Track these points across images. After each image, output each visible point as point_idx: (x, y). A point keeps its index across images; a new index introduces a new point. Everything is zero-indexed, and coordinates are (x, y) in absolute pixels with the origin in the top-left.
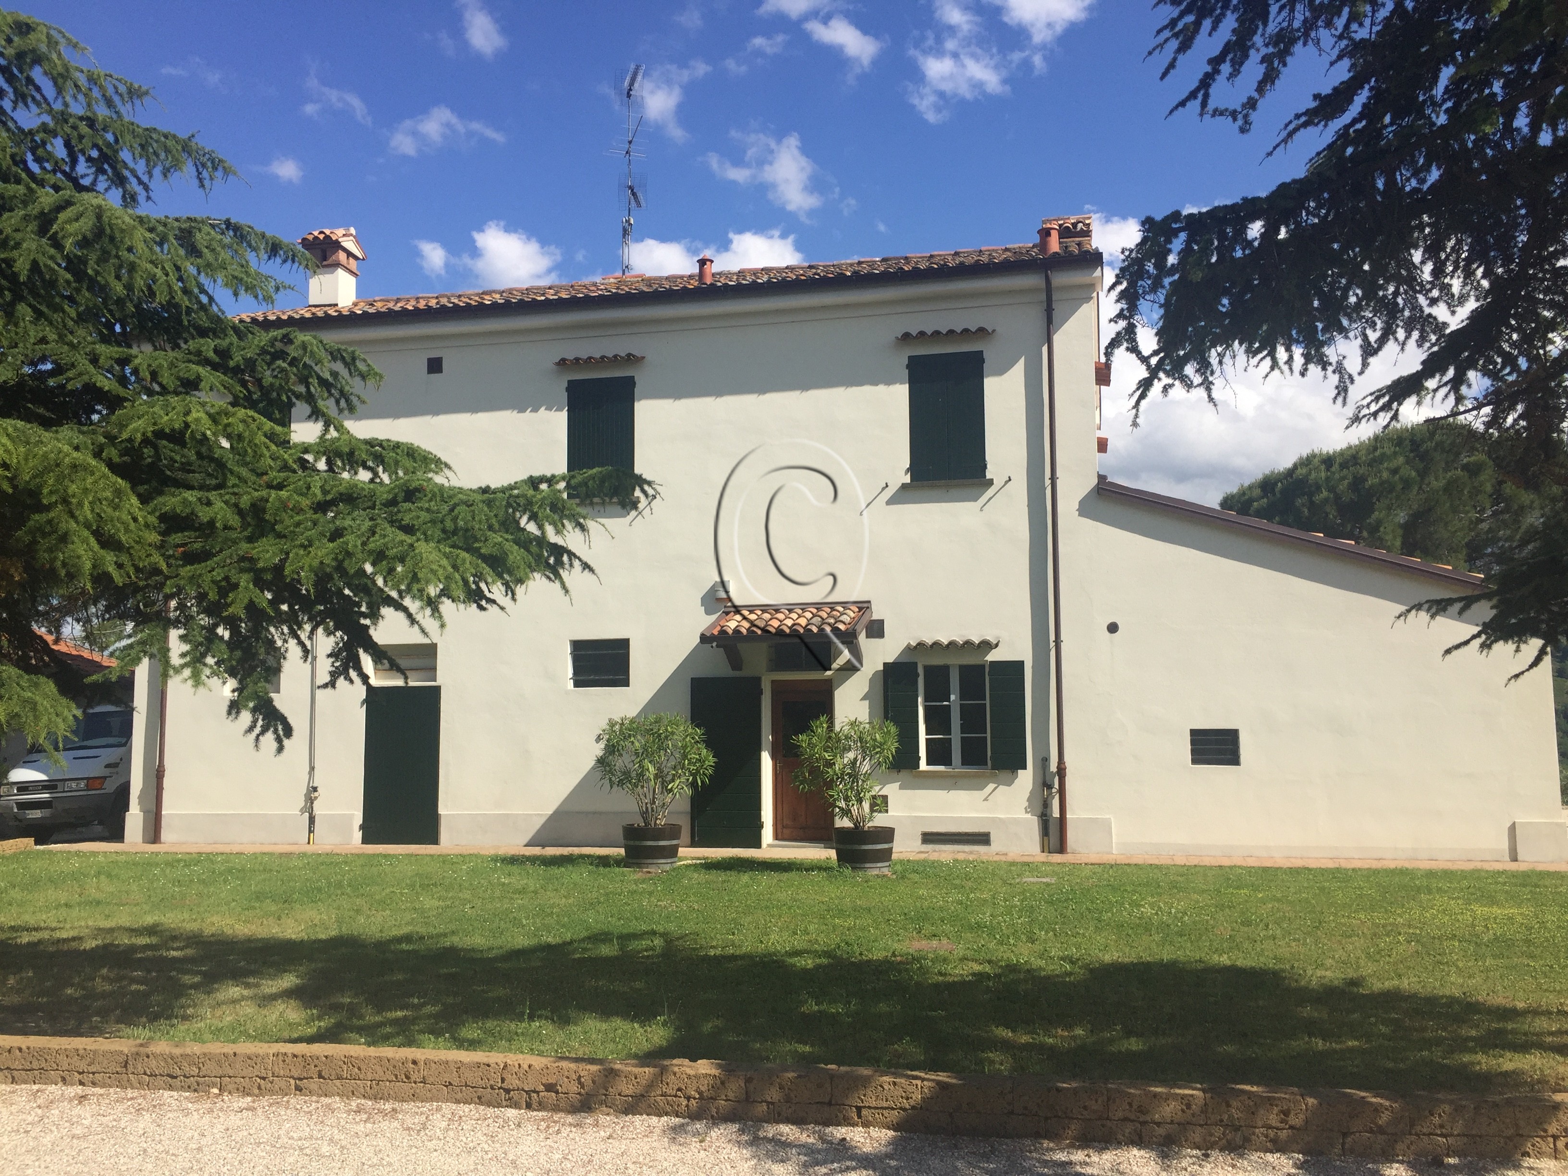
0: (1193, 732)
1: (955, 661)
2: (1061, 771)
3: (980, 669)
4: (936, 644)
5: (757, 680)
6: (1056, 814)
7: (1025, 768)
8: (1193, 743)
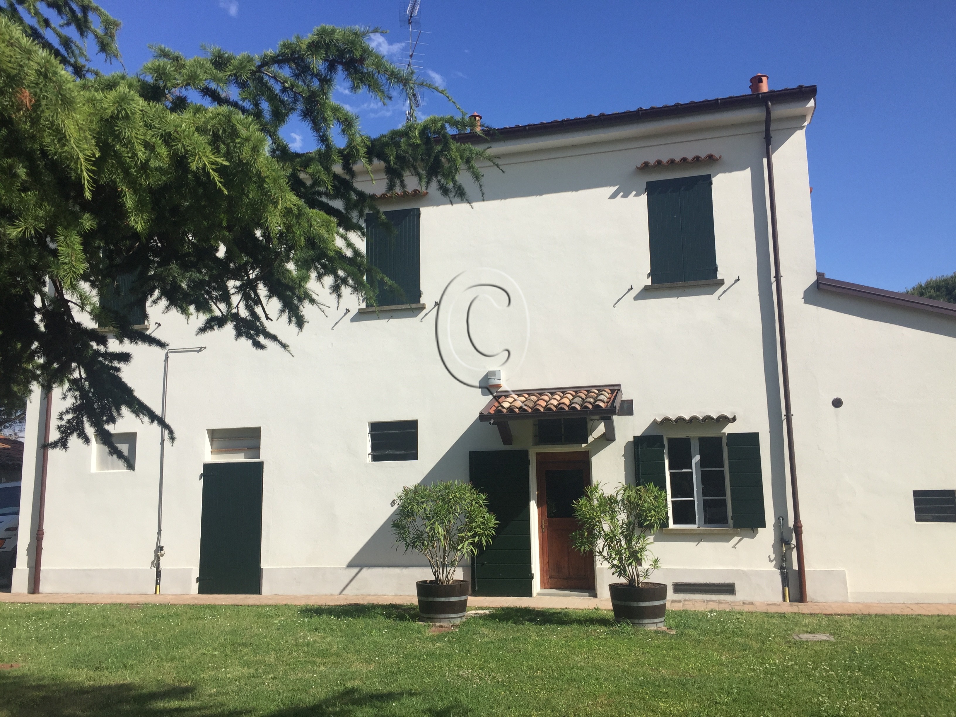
0: (917, 494)
1: (695, 434)
2: (798, 528)
3: (718, 440)
4: (680, 420)
5: (525, 453)
6: (795, 567)
7: (764, 526)
8: (916, 502)
